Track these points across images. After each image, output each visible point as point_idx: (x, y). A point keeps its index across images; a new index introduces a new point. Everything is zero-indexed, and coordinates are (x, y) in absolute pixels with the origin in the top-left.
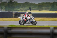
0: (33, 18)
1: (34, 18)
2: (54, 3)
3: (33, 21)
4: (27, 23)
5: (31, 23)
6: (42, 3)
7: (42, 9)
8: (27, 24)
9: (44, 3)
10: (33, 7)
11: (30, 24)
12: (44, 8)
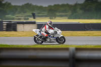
0: (59, 32)
1: (61, 32)
2: (76, 5)
3: (59, 37)
4: (48, 40)
5: (55, 41)
6: (55, 5)
7: (55, 16)
8: (49, 42)
9: (58, 5)
10: (39, 12)
11: (53, 42)
12: (58, 14)
